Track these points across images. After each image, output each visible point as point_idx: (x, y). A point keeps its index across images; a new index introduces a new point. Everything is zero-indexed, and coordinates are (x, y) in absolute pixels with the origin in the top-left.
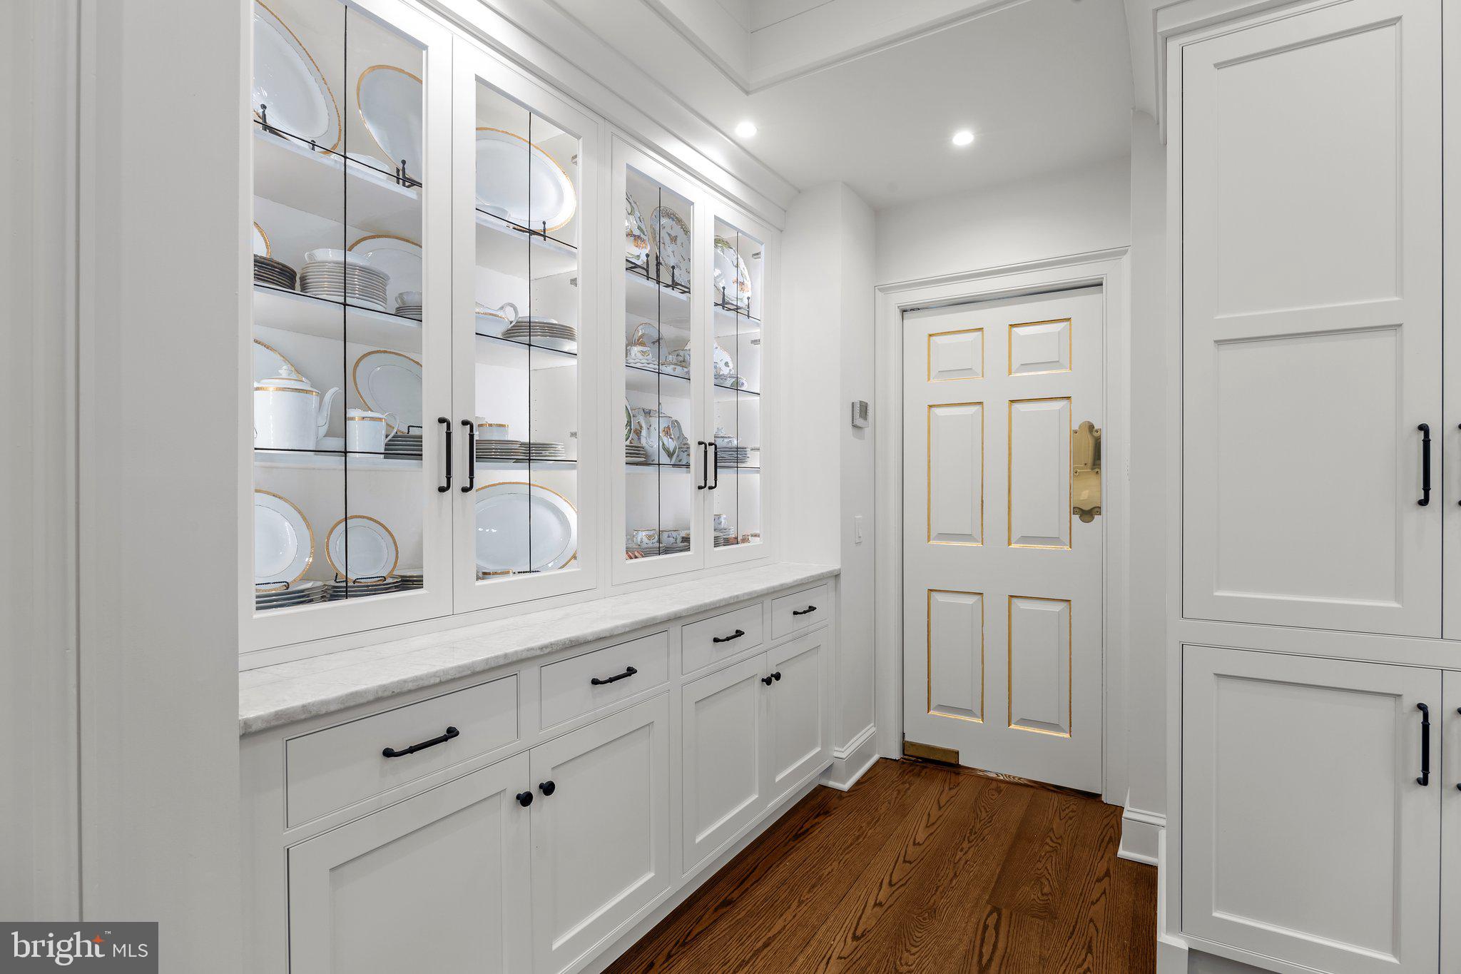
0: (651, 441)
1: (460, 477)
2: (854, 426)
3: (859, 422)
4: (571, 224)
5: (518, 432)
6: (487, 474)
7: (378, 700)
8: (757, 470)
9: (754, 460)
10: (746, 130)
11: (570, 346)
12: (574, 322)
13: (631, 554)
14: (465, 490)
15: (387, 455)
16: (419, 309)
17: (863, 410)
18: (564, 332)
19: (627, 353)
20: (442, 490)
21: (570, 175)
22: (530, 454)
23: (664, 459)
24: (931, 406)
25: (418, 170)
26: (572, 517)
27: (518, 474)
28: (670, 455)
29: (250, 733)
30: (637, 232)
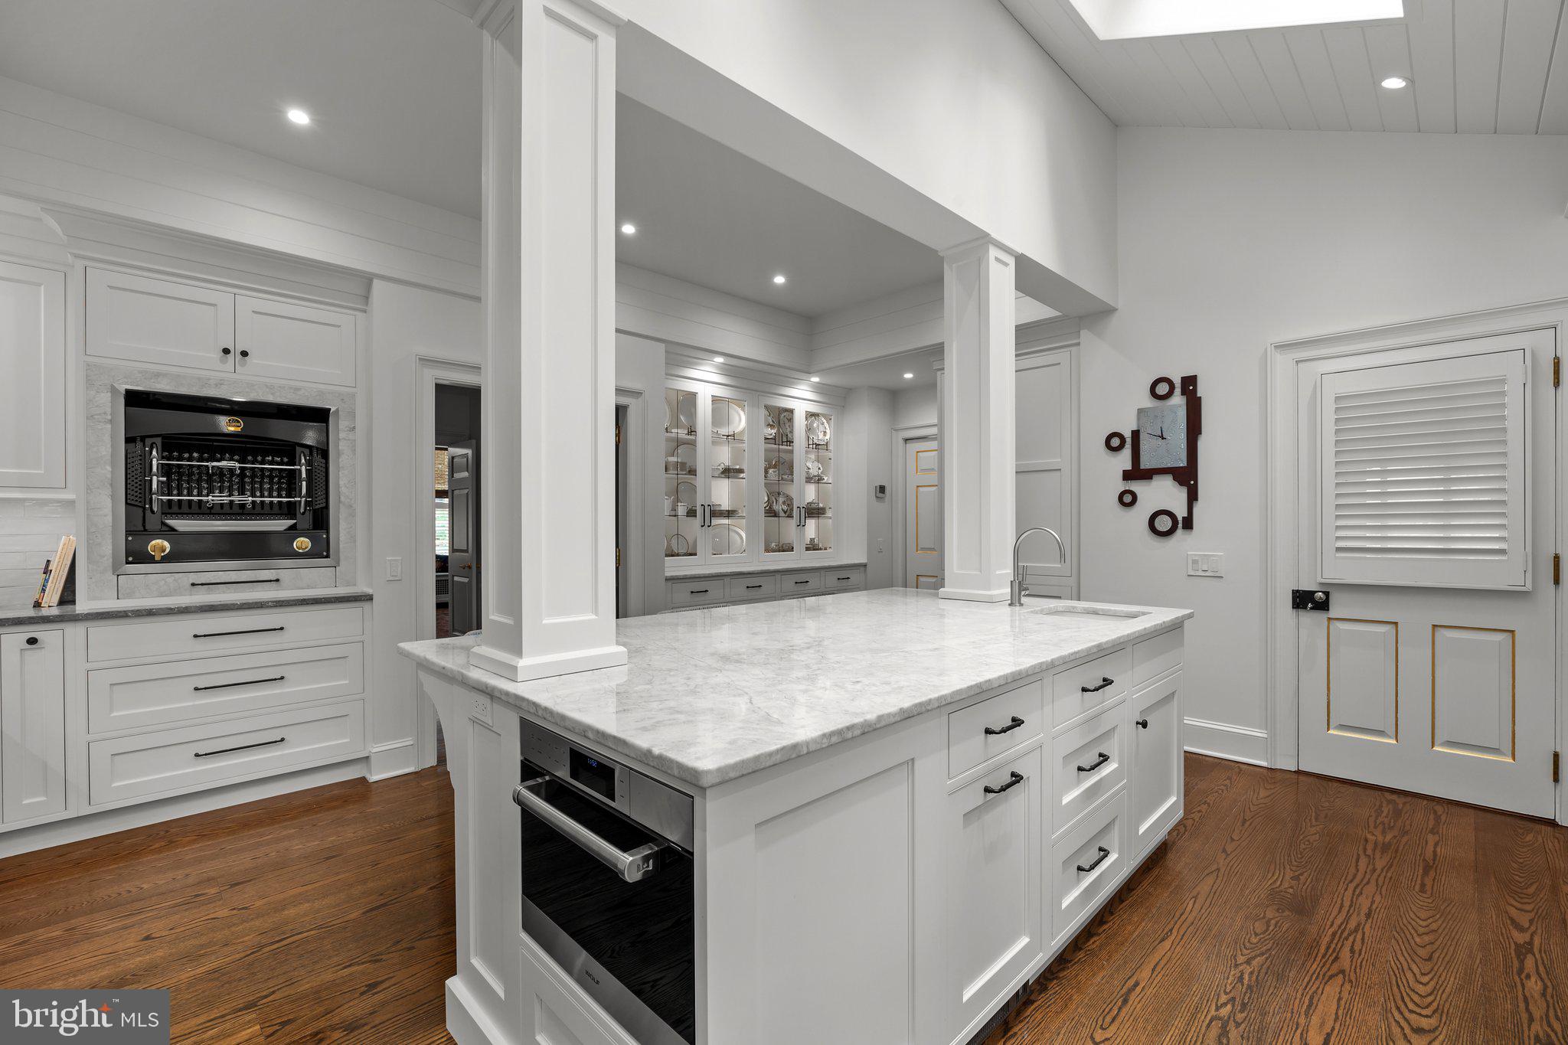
0: (779, 507)
1: (707, 523)
2: (876, 497)
3: (881, 495)
4: (742, 432)
5: (725, 505)
6: (716, 521)
7: (690, 578)
8: (830, 518)
9: (829, 514)
10: (815, 379)
11: (742, 475)
12: (745, 467)
13: (767, 550)
14: (709, 526)
15: (687, 516)
16: (695, 471)
17: (882, 489)
18: (741, 471)
19: (766, 472)
20: (702, 526)
21: (743, 410)
22: (729, 514)
23: (782, 514)
24: (918, 486)
25: (695, 428)
26: (744, 537)
27: (725, 521)
28: (785, 512)
29: (668, 579)
30: (771, 423)
